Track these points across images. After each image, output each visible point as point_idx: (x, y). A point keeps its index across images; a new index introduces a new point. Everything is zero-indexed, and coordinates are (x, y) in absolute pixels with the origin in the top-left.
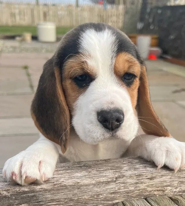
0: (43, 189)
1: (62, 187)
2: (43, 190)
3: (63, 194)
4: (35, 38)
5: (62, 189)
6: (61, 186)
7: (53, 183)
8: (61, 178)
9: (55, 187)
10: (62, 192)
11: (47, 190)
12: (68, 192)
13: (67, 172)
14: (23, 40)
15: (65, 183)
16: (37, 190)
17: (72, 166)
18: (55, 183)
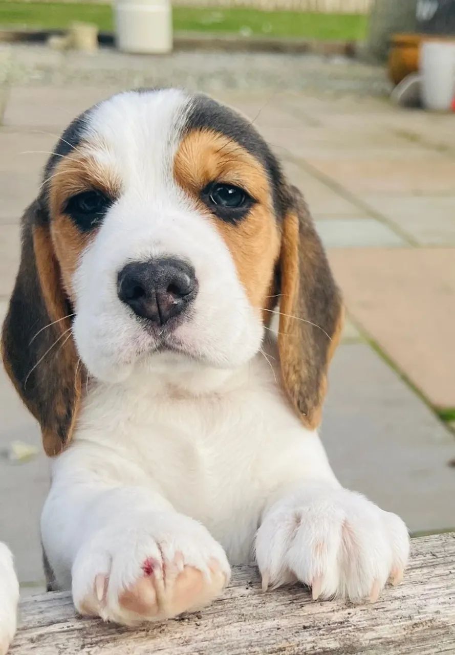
0: (380, 641)
1: (434, 632)
2: (382, 643)
3: (436, 650)
4: (106, 40)
5: (434, 637)
6: (432, 628)
7: (410, 618)
8: (426, 597)
9: (416, 632)
10: (435, 647)
11: (393, 642)
12: (450, 643)
13: (437, 576)
14: (72, 47)
15: (445, 619)
16: (364, 645)
17: (442, 550)
18: (416, 619)
